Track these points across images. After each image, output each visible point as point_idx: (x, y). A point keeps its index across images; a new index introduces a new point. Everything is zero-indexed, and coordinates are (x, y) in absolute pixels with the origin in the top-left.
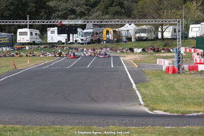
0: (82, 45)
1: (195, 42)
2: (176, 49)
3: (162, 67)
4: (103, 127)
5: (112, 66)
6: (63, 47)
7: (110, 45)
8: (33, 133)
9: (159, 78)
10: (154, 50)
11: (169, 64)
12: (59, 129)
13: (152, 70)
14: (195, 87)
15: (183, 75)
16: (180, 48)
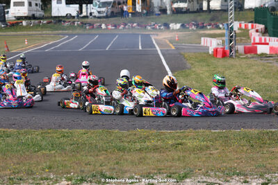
0: (99, 20)
1: (253, 15)
2: (228, 24)
3: (207, 48)
4: (128, 130)
5: (140, 48)
6: (74, 22)
7: (137, 19)
8: (32, 139)
9: (204, 64)
10: (197, 25)
11: (218, 44)
12: (67, 133)
13: (195, 53)
14: (253, 76)
15: (237, 59)
16: (232, 22)
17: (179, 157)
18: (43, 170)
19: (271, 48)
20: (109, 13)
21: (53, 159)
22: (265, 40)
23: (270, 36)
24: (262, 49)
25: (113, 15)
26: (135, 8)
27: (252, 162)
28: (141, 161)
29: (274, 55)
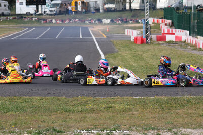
0: (50, 16)
1: (163, 13)
2: (144, 20)
3: (130, 37)
4: (72, 97)
5: (81, 37)
6: (32, 18)
7: (79, 16)
8: (2, 103)
9: (128, 49)
10: (122, 21)
11: (138, 34)
12: (28, 99)
13: (120, 40)
15: (151, 45)
16: (148, 18)
17: (110, 117)
18: (11, 126)
19: (176, 37)
20: (58, 11)
21: (18, 118)
22: (172, 31)
23: (176, 28)
24: (169, 38)
25: (60, 13)
26: (77, 8)
27: (163, 121)
28: (83, 119)
29: (179, 42)
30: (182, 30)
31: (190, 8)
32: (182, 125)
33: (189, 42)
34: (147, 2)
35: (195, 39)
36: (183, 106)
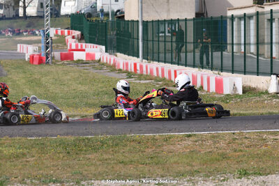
1: (69, 22)
2: (44, 31)
3: (24, 55)
9: (20, 71)
10: (13, 32)
11: (34, 51)
13: (11, 60)
14: (70, 82)
15: (53, 66)
16: (48, 29)
19: (88, 55)
22: (82, 46)
23: (86, 43)
24: (78, 56)
27: (69, 169)
29: (91, 62)
30: (95, 45)
31: (107, 15)
32: (95, 175)
33: (105, 61)
34: (47, 6)
35: (113, 57)
36: (95, 150)
